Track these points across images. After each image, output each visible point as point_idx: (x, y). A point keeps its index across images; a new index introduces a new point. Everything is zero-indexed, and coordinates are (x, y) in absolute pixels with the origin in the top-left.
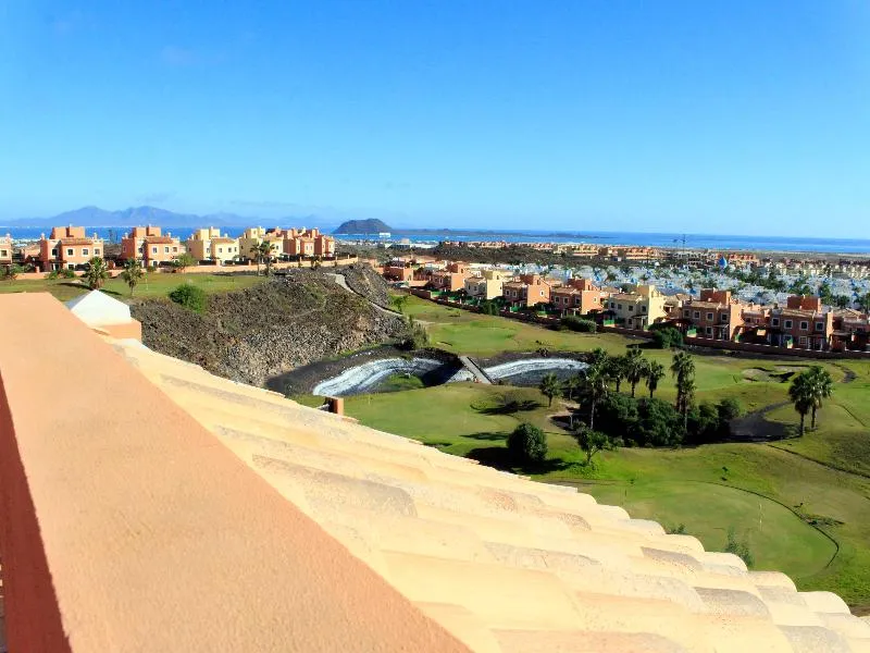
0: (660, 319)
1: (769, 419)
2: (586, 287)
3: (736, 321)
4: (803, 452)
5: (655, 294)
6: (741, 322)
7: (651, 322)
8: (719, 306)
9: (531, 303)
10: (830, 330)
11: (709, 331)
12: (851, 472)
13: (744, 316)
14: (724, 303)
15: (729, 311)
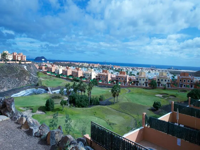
0: (94, 78)
1: (110, 101)
2: (79, 70)
3: (109, 78)
4: (113, 108)
5: (93, 71)
6: (110, 79)
7: (92, 79)
8: (106, 74)
9: (68, 75)
10: (128, 81)
11: (104, 81)
12: (122, 112)
13: (111, 77)
14: (107, 73)
15: (108, 75)
